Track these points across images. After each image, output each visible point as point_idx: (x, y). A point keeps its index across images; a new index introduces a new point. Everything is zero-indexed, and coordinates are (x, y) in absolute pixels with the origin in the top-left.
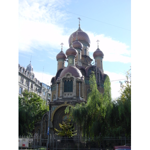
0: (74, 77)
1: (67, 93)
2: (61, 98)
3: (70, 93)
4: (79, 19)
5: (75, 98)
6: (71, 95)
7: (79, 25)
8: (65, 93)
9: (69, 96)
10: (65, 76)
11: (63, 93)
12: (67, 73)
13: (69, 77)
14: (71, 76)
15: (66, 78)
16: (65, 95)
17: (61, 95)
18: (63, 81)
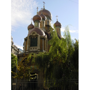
0: (39, 35)
1: (32, 48)
2: (27, 51)
3: (35, 47)
4: (44, 2)
5: (39, 51)
6: (36, 48)
7: (44, 7)
8: (31, 47)
9: (34, 50)
10: (32, 34)
11: (29, 47)
12: (33, 32)
13: (34, 35)
14: (36, 34)
15: (32, 36)
16: (31, 49)
17: (28, 49)
18: (29, 38)
